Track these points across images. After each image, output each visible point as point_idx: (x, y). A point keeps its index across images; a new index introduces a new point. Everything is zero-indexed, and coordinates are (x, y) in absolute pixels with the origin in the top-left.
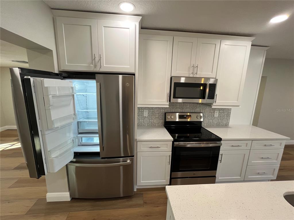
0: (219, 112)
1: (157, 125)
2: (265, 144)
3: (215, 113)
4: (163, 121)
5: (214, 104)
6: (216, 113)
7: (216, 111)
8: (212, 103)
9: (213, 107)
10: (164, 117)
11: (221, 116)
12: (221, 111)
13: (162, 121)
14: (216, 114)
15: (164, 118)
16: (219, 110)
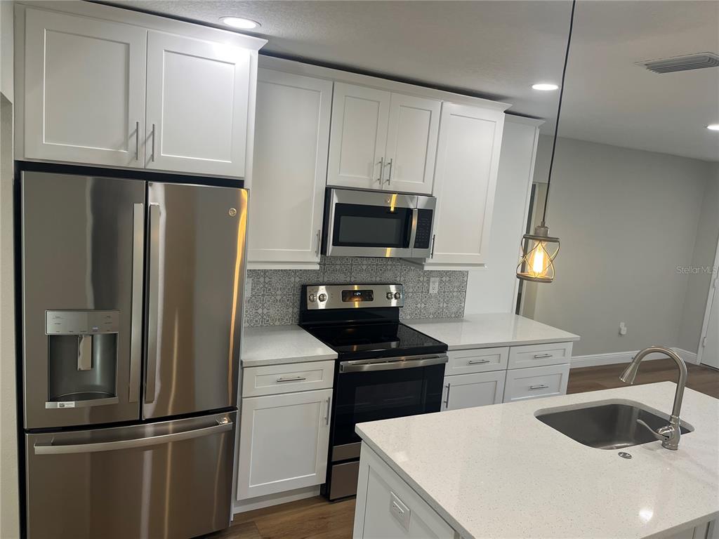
0: (441, 282)
1: (277, 323)
2: (536, 354)
3: (431, 284)
4: (296, 310)
5: (429, 261)
6: (434, 282)
7: (432, 279)
8: (425, 259)
9: (426, 268)
10: (298, 297)
11: (444, 292)
12: (444, 279)
13: (292, 311)
14: (434, 288)
15: (298, 302)
16: (441, 274)
